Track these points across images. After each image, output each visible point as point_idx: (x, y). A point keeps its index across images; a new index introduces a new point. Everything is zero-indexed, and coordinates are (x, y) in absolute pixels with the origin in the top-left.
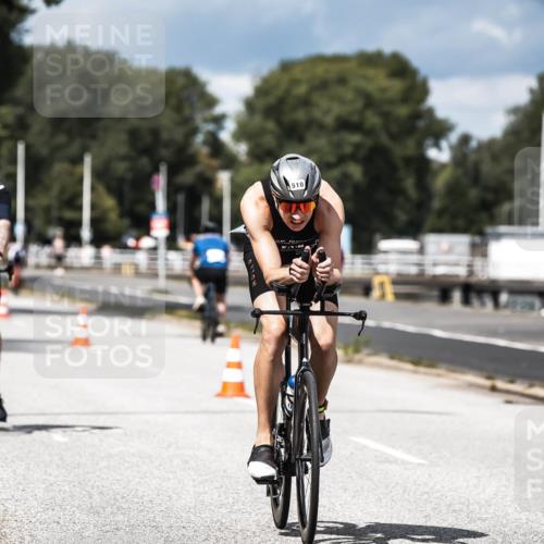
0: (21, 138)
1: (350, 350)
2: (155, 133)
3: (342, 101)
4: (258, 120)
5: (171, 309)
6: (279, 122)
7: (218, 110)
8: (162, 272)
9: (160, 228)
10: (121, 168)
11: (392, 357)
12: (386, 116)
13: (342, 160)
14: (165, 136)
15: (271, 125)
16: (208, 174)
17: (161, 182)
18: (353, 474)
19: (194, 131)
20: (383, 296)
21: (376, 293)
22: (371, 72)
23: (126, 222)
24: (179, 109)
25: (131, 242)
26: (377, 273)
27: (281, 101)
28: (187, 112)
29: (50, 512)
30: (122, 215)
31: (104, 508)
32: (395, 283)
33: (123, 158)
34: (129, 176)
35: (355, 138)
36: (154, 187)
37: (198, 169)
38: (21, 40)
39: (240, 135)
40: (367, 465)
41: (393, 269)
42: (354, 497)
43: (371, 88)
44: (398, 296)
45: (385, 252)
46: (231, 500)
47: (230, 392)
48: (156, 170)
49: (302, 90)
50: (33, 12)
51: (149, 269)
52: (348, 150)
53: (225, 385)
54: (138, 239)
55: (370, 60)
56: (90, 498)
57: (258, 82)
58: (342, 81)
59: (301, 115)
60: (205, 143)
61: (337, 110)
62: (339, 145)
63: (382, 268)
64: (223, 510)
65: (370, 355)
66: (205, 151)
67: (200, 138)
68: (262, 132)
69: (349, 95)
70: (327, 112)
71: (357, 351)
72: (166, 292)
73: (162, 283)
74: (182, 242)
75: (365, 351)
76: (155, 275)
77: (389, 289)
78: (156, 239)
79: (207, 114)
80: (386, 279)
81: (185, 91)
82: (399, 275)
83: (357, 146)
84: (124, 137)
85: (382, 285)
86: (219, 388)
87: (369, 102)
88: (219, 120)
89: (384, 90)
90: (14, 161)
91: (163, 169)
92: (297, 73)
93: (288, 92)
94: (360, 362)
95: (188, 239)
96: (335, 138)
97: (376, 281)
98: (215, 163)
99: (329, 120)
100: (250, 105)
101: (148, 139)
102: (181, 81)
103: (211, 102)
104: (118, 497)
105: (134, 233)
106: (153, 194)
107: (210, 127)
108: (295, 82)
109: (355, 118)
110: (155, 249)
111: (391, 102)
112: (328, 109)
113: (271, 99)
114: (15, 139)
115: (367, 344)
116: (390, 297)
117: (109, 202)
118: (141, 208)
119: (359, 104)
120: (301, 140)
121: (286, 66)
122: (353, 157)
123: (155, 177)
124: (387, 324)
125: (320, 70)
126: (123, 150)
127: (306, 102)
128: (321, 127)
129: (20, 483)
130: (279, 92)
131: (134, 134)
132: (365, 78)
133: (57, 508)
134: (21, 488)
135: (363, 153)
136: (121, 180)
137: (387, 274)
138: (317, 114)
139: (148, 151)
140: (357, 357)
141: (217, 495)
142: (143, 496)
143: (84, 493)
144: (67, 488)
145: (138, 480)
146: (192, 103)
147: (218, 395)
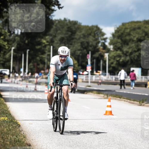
0: (52, 45)
1: (141, 102)
2: (88, 43)
3: (138, 34)
4: (116, 39)
5: (92, 91)
6: (121, 40)
7: (105, 37)
9: (89, 69)
10: (79, 52)
13: (139, 50)
14: (90, 44)
15: (119, 40)
16: (102, 54)
19: (99, 42)
21: (148, 86)
23: (80, 67)
24: (94, 36)
25: (81, 73)
27: (122, 34)
28: (97, 37)
31: (73, 145)
33: (79, 50)
34: (81, 55)
36: (88, 58)
37: (99, 53)
39: (110, 44)
42: (142, 142)
43: (146, 30)
46: (108, 143)
47: (108, 114)
48: (88, 53)
49: (128, 31)
50: (55, 11)
51: (86, 80)
53: (106, 112)
54: (83, 72)
55: (147, 22)
56: (70, 142)
57: (116, 29)
58: (139, 28)
59: (128, 38)
60: (101, 45)
61: (137, 36)
62: (138, 46)
64: (106, 146)
66: (102, 48)
68: (117, 42)
69: (141, 32)
71: (143, 102)
72: (89, 86)
73: (89, 84)
74: (95, 73)
75: (145, 102)
76: (88, 82)
78: (88, 72)
79: (102, 38)
81: (96, 32)
84: (79, 44)
86: (105, 113)
87: (146, 34)
88: (105, 39)
90: (50, 51)
91: (90, 52)
92: (127, 26)
93: (124, 31)
94: (144, 105)
95: (97, 72)
96: (136, 44)
98: (104, 51)
99: (135, 39)
100: (113, 35)
101: (86, 45)
102: (95, 29)
103: (103, 34)
104: (77, 142)
105: (82, 70)
106: (87, 60)
107: (103, 41)
108: (126, 28)
110: (88, 75)
112: (135, 36)
113: (120, 33)
114: (50, 45)
115: (146, 100)
117: (76, 62)
118: (84, 63)
119: (144, 35)
120: (128, 44)
121: (123, 24)
123: (88, 55)
125: (133, 25)
126: (79, 48)
127: (129, 34)
128: (133, 41)
129: (51, 139)
130: (122, 32)
131: (82, 43)
132: (146, 27)
133: (61, 145)
134: (51, 140)
136: (79, 56)
138: (132, 37)
139: (85, 48)
140: (143, 104)
141: (104, 142)
142: (84, 142)
143: (68, 141)
144: (63, 140)
145: (82, 138)
146: (98, 35)
147: (105, 115)
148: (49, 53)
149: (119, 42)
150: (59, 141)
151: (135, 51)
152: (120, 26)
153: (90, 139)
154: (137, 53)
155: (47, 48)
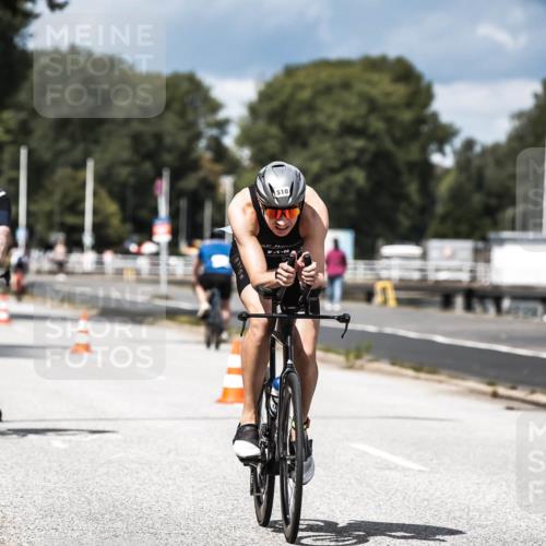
0: (24, 144)
1: (352, 357)
2: (158, 137)
3: (346, 106)
4: (261, 125)
5: (172, 314)
6: (283, 127)
7: (222, 115)
8: (164, 277)
9: (162, 233)
10: (123, 173)
11: (393, 364)
12: (389, 121)
13: (345, 165)
14: (168, 140)
15: (274, 130)
16: (211, 178)
17: (163, 186)
18: (353, 481)
19: (198, 136)
20: (385, 302)
21: (378, 299)
22: (375, 77)
23: (129, 227)
24: (182, 114)
25: (133, 248)
26: (380, 279)
27: (285, 106)
28: (191, 116)
29: (49, 519)
30: (124, 220)
31: (102, 515)
32: (397, 288)
33: (126, 163)
34: (132, 180)
35: (359, 143)
36: (157, 192)
37: (201, 174)
38: (25, 44)
39: (244, 139)
40: (367, 472)
41: (396, 274)
42: (354, 503)
43: (375, 92)
44: (400, 302)
45: (388, 258)
46: (230, 507)
47: (230, 399)
48: (160, 175)
49: (305, 95)
50: (36, 16)
51: (150, 274)
52: (351, 155)
53: (226, 392)
54: (140, 244)
55: (375, 65)
56: (89, 504)
57: (262, 87)
58: (346, 85)
59: (304, 120)
60: (208, 148)
61: (342, 114)
62: (342, 151)
63: (384, 274)
64: (222, 517)
65: (371, 361)
66: (208, 155)
67: (203, 143)
68: (266, 137)
69: (353, 100)
70: (330, 117)
71: (358, 357)
72: (167, 298)
73: (164, 288)
74: (183, 247)
75: (367, 357)
76: (157, 282)
77: (391, 295)
78: (158, 244)
79: (211, 119)
80: (388, 285)
81: (187, 96)
82: (401, 280)
83: (361, 151)
84: (127, 142)
85: (384, 290)
86: (218, 394)
87: (373, 106)
88: (222, 125)
89: (388, 95)
90: (17, 166)
91: (166, 174)
92: (301, 78)
93: (292, 96)
94: (361, 368)
95: (191, 245)
96: (339, 143)
97: (379, 286)
98: (218, 167)
99: (333, 125)
100: (253, 110)
101: (151, 144)
102: (185, 86)
103: (215, 107)
104: (117, 503)
105: (136, 238)
106: (155, 199)
107: (214, 132)
108: (300, 87)
109: (359, 124)
110: (157, 254)
111: (395, 107)
112: (333, 114)
113: (275, 104)
114: (17, 144)
115: (368, 350)
116: (392, 302)
117: (112, 207)
118: (144, 214)
119: (363, 110)
120: (305, 145)
121: (290, 71)
122: (356, 162)
123: (158, 182)
124: (388, 330)
125: (324, 75)
126: (126, 155)
127: (310, 107)
128: (326, 132)
129: (19, 490)
130: (283, 97)
131: (137, 139)
132: (370, 83)
133: (56, 515)
134: (20, 494)
135: (367, 157)
136: (124, 185)
137: (389, 279)
138: (321, 118)
139: (151, 156)
140: (359, 363)
141: (216, 501)
142: (143, 503)
143: (83, 499)
144: (66, 495)
145: (137, 486)
146: (196, 108)
147: (220, 401)
148: (12, 174)
149: (273, 137)
150: (50, 501)
151: (333, 171)
152: (276, 79)
153: (163, 490)
154: (339, 178)
155: (7, 155)
